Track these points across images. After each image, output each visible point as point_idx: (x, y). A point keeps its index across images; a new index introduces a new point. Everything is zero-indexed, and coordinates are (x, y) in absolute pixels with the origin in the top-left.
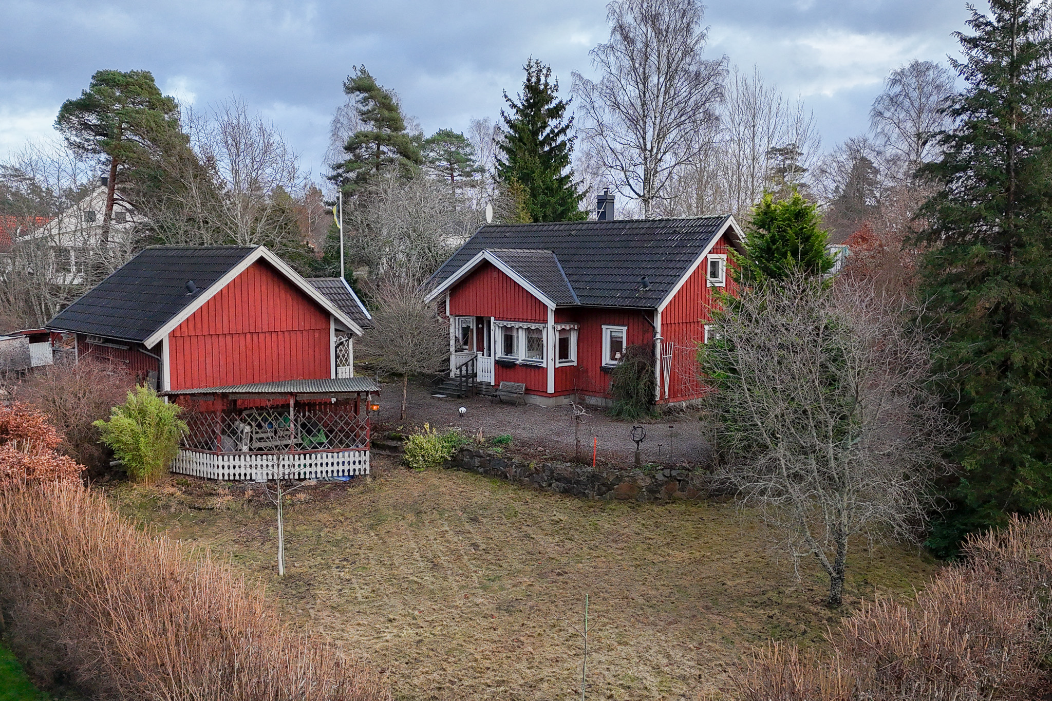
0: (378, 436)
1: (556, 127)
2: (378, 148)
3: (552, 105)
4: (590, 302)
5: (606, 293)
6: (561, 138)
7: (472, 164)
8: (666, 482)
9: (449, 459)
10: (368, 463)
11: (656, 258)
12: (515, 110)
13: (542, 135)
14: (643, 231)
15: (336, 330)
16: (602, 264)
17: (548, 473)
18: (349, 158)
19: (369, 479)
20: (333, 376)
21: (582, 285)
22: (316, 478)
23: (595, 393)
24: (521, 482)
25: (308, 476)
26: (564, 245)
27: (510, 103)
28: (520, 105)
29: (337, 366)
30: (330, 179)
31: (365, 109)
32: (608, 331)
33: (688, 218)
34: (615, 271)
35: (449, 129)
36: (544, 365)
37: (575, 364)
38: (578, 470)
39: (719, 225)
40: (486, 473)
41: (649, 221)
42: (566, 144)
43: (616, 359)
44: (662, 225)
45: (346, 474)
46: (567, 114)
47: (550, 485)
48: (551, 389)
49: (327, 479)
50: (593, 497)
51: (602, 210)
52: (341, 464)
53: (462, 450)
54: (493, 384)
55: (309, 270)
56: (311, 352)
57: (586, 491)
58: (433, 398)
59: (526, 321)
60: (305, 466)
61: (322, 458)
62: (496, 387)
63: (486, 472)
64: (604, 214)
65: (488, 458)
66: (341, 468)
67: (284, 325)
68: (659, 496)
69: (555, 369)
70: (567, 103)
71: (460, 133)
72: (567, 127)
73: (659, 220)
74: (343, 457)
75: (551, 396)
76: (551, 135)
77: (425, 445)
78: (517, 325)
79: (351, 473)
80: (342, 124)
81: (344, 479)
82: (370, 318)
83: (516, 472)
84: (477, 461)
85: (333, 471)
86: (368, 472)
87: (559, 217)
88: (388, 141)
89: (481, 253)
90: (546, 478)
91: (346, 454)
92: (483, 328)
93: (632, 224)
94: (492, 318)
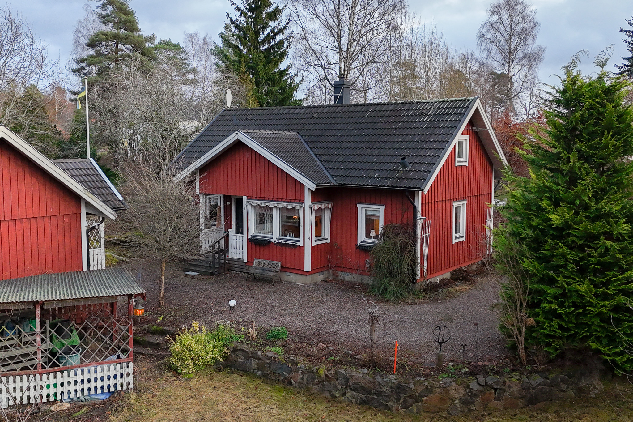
0: (137, 330)
1: (275, 27)
2: (117, 46)
3: (270, 10)
4: (348, 182)
5: (363, 174)
6: (280, 37)
7: (187, 66)
8: (482, 392)
9: (221, 360)
10: (131, 376)
11: (409, 138)
12: (239, 13)
13: (263, 34)
14: (387, 114)
15: (87, 214)
16: (352, 145)
17: (341, 381)
18: (91, 54)
19: (133, 396)
20: (85, 268)
21: (336, 165)
22: (69, 397)
23: (351, 270)
24: (308, 390)
25: (59, 398)
26: (308, 127)
27: (234, 7)
28: (243, 8)
29: (89, 248)
30: (74, 71)
31: (104, 13)
32: (364, 210)
33: (432, 101)
34: (367, 152)
35: (168, 40)
36: (301, 244)
37: (328, 241)
38: (379, 379)
39: (468, 107)
40: (265, 378)
41: (392, 104)
42: (283, 43)
43: (371, 237)
44: (406, 107)
45: (106, 390)
46: (283, 18)
47: (344, 394)
48: (308, 267)
49: (83, 399)
50: (397, 410)
51: (340, 95)
52: (99, 380)
53: (235, 350)
54: (245, 260)
55: (55, 150)
56: (61, 238)
57: (389, 404)
58: (186, 275)
59: (282, 200)
60: (55, 385)
61: (76, 375)
62: (249, 264)
63: (265, 376)
64: (341, 97)
65: (268, 361)
66: (99, 384)
67: (30, 212)
68: (474, 408)
69: (313, 248)
70: (283, 8)
71: (177, 43)
72: (285, 28)
73: (402, 103)
74: (102, 371)
75: (307, 274)
76: (272, 35)
77: (194, 346)
78: (271, 204)
79: (112, 389)
80: (82, 34)
81: (103, 397)
82: (121, 198)
83: (302, 378)
84: (254, 363)
85: (89, 389)
86: (131, 386)
87: (282, 103)
88: (126, 40)
89: (234, 134)
90: (339, 387)
91: (106, 367)
92: (231, 205)
93: (374, 107)
94: (245, 198)
